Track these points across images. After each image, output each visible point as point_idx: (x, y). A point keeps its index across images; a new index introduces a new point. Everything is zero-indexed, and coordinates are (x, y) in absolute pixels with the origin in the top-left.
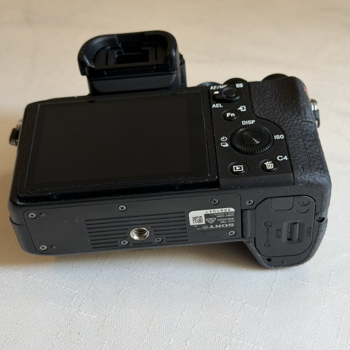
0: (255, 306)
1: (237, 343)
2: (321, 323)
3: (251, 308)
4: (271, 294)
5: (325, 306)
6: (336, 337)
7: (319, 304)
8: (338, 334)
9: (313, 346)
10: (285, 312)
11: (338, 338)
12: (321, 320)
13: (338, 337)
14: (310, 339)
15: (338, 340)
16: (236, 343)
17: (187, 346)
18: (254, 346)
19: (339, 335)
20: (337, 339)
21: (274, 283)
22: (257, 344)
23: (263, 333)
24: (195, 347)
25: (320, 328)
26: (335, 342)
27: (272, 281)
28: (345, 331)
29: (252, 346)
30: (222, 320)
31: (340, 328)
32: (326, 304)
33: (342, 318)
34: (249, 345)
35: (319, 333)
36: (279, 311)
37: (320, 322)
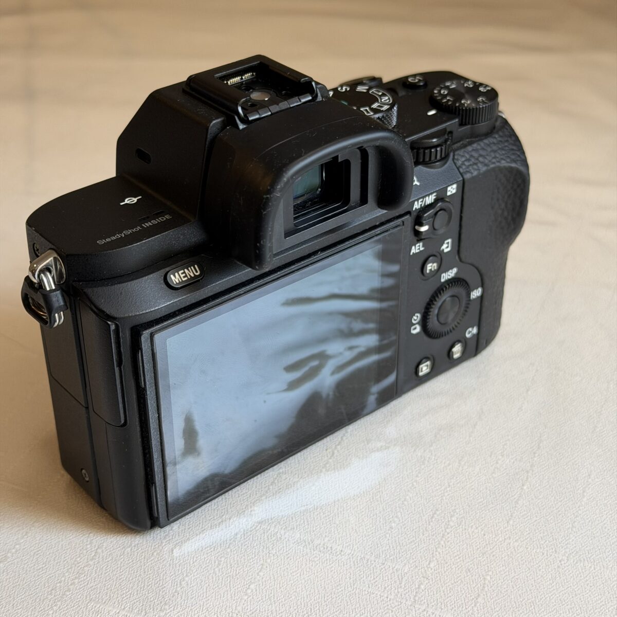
0: (298, 477)
1: (257, 529)
2: (406, 503)
3: (291, 479)
4: (330, 461)
5: (418, 479)
6: (428, 522)
7: (408, 476)
8: (432, 517)
9: (387, 533)
10: (348, 487)
11: (431, 523)
12: (408, 497)
13: (432, 521)
14: (383, 524)
15: (430, 527)
16: (255, 528)
17: (171, 532)
18: (285, 533)
19: (434, 519)
20: (429, 525)
21: (339, 447)
22: (291, 529)
23: (304, 515)
24: (184, 532)
25: (403, 509)
26: (424, 529)
27: (335, 443)
28: (445, 514)
29: (281, 533)
30: (239, 497)
31: (437, 510)
32: (419, 475)
33: (444, 496)
34: (277, 532)
35: (400, 516)
36: (337, 485)
37: (405, 500)
